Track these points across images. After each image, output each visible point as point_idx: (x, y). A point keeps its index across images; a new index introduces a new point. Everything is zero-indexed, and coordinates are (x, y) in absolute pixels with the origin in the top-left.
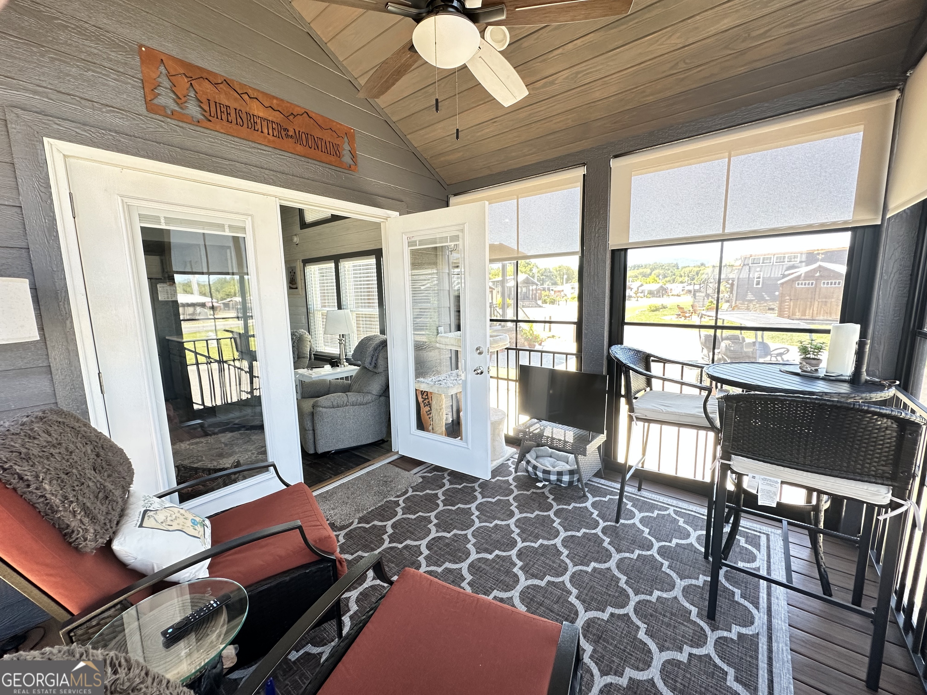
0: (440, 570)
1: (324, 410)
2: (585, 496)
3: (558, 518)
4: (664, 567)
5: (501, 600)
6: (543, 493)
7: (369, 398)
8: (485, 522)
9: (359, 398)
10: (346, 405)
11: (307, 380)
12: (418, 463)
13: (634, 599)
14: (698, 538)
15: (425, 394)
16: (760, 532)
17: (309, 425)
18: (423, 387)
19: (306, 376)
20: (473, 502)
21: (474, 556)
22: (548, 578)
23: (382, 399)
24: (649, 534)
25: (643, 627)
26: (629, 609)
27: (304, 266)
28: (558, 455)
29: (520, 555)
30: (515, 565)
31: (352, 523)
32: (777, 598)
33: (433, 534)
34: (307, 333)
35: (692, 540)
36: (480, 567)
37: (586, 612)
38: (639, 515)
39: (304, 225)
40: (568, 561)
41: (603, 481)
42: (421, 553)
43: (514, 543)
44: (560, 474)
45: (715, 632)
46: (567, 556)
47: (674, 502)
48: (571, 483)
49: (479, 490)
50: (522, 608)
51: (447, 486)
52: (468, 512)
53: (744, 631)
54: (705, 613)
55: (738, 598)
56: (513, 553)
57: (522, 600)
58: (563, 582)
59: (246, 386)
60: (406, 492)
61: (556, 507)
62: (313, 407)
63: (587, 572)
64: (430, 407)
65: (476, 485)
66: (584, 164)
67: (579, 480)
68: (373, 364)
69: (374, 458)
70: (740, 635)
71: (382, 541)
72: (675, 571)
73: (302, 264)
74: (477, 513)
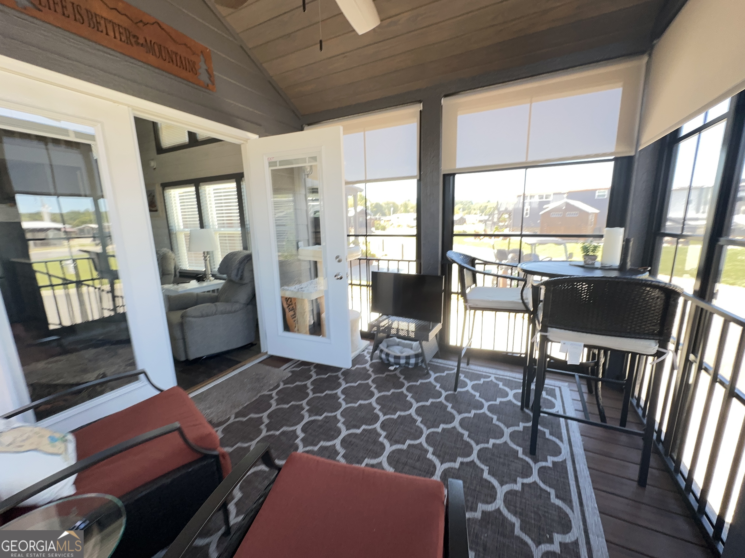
0: (316, 448)
1: (193, 319)
2: (428, 373)
3: (410, 392)
4: (494, 421)
5: (373, 466)
6: (395, 374)
7: (237, 306)
8: (351, 403)
9: (228, 307)
10: (215, 314)
11: (173, 294)
12: (286, 360)
13: (476, 448)
14: (515, 396)
15: (289, 300)
16: (555, 386)
17: (178, 334)
18: (288, 294)
19: (172, 290)
20: (338, 388)
21: (344, 433)
22: (408, 442)
23: (250, 307)
24: (480, 396)
25: (486, 469)
26: (474, 457)
27: (163, 190)
28: (404, 343)
29: (383, 426)
30: (380, 435)
31: (229, 419)
32: (574, 432)
33: (307, 419)
34: (171, 252)
35: (510, 397)
36: (351, 442)
37: (441, 464)
38: (470, 384)
39: (160, 150)
40: (422, 426)
41: (440, 361)
42: (297, 437)
43: (377, 418)
44: (408, 358)
45: (537, 464)
46: (421, 422)
47: (494, 371)
48: (416, 364)
49: (343, 378)
50: (390, 470)
51: (314, 377)
52: (335, 397)
53: (556, 459)
54: (528, 451)
55: (548, 436)
56: (378, 425)
57: (390, 463)
58: (421, 443)
59: (108, 303)
60: (278, 386)
61: (407, 385)
62: (182, 317)
63: (438, 433)
64: (294, 312)
65: (339, 374)
66: (420, 102)
67: (422, 361)
68: (239, 277)
69: (246, 360)
70: (554, 463)
71: (260, 431)
72: (502, 422)
73: (161, 188)
74: (343, 397)
